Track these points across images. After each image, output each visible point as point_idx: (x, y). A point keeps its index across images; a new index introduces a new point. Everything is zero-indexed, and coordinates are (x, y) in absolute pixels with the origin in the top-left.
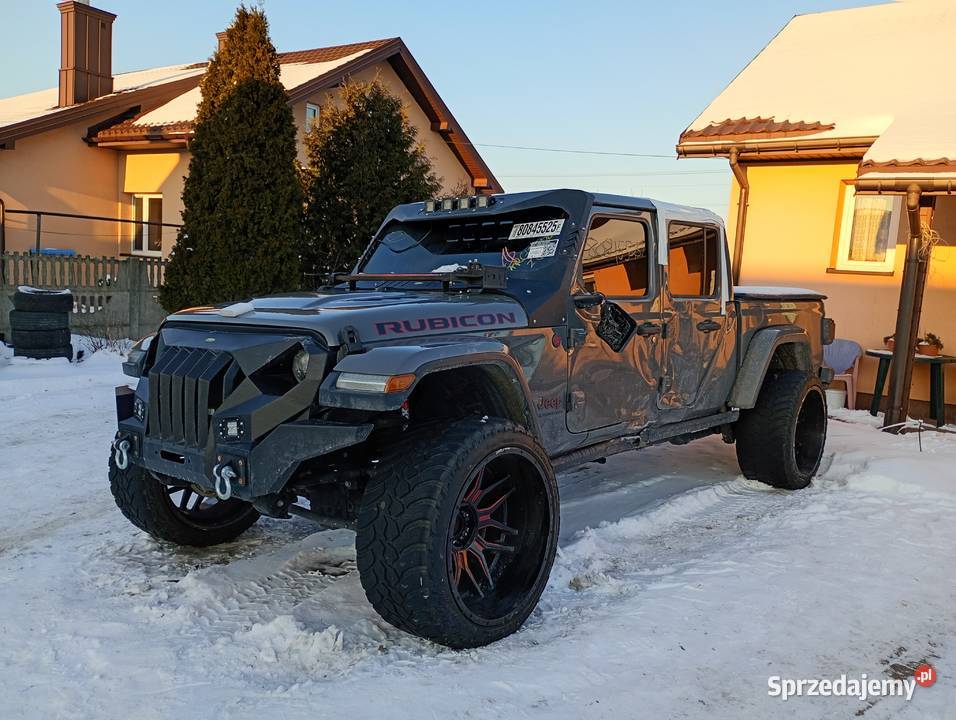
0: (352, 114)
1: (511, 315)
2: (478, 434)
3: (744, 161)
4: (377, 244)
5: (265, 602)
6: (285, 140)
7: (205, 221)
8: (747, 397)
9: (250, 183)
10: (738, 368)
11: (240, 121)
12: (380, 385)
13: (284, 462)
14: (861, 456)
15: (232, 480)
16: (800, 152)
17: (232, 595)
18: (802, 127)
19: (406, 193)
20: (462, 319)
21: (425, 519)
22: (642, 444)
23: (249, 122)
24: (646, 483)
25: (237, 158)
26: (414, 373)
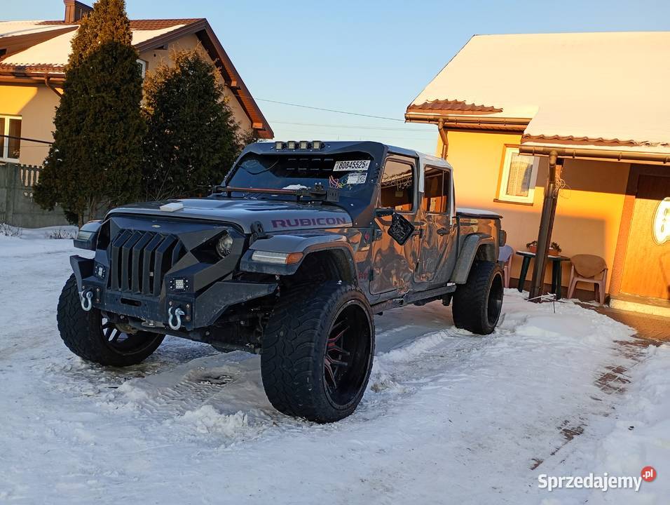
0: (178, 71)
1: (344, 219)
2: (338, 291)
3: (447, 127)
4: (237, 167)
5: (182, 400)
6: (135, 86)
7: (73, 141)
8: (462, 277)
9: (109, 116)
10: (457, 259)
11: (102, 70)
12: (282, 259)
13: (218, 305)
14: (521, 315)
15: (182, 317)
16: (481, 125)
17: (158, 396)
18: (482, 109)
19: (216, 130)
20: (318, 220)
21: (311, 342)
22: (404, 303)
23: (109, 72)
24: (397, 330)
25: (100, 97)
26: (303, 253)
